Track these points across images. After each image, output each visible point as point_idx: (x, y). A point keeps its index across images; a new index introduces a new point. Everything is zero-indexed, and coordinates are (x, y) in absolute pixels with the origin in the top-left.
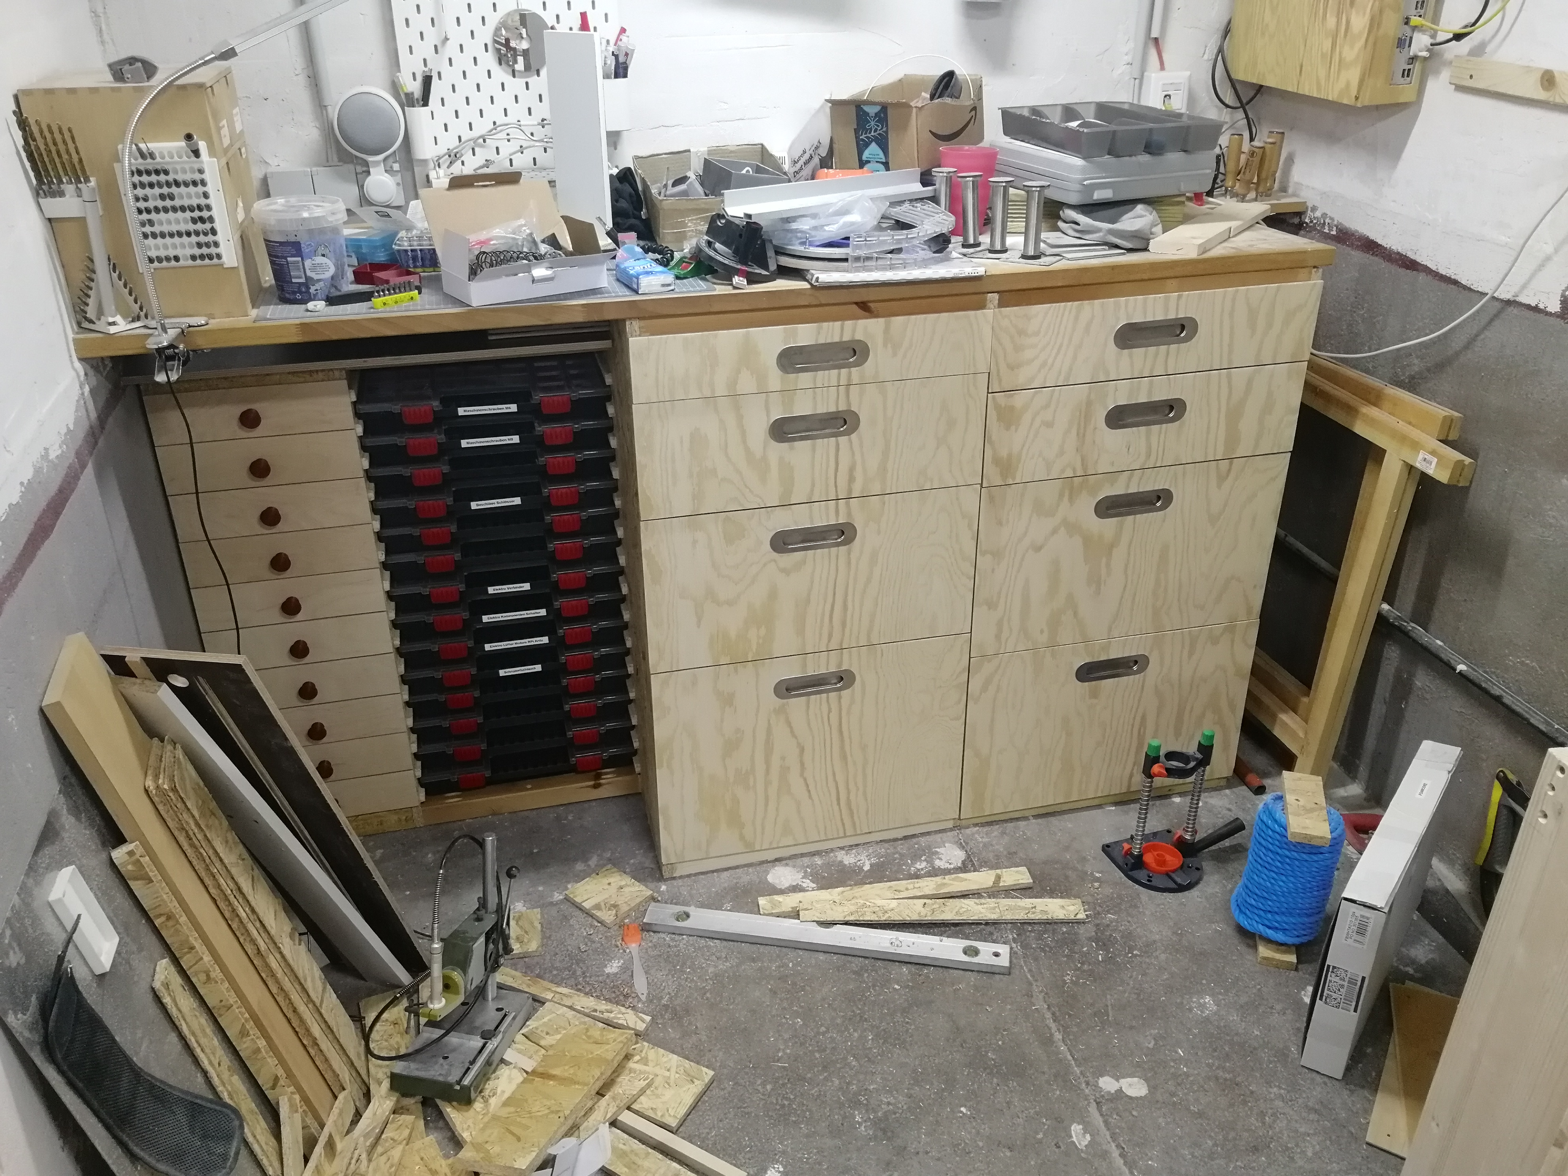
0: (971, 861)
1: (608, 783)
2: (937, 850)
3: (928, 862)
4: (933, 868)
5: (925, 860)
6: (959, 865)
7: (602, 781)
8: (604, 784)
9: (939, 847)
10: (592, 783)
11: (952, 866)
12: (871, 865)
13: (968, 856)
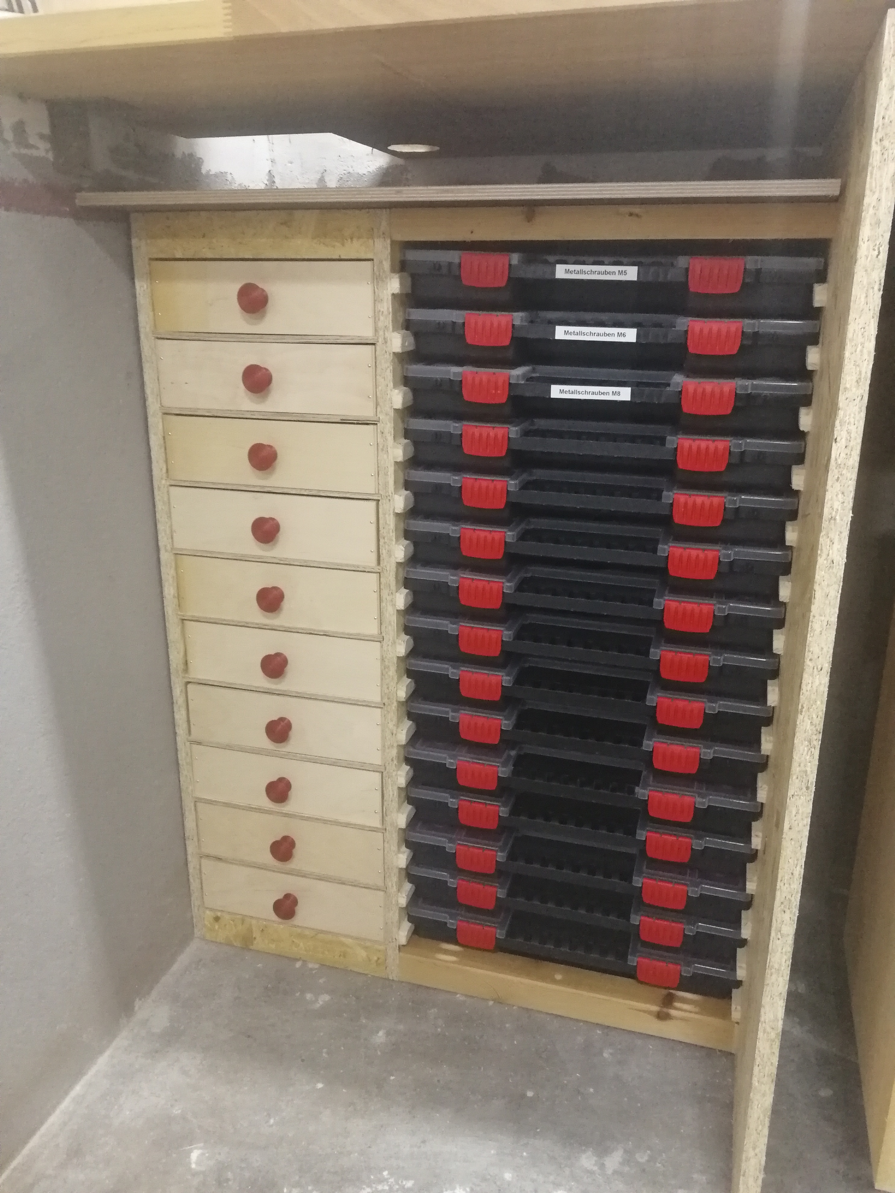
1: (682, 1019)
7: (673, 1012)
8: (676, 1018)
10: (655, 1008)
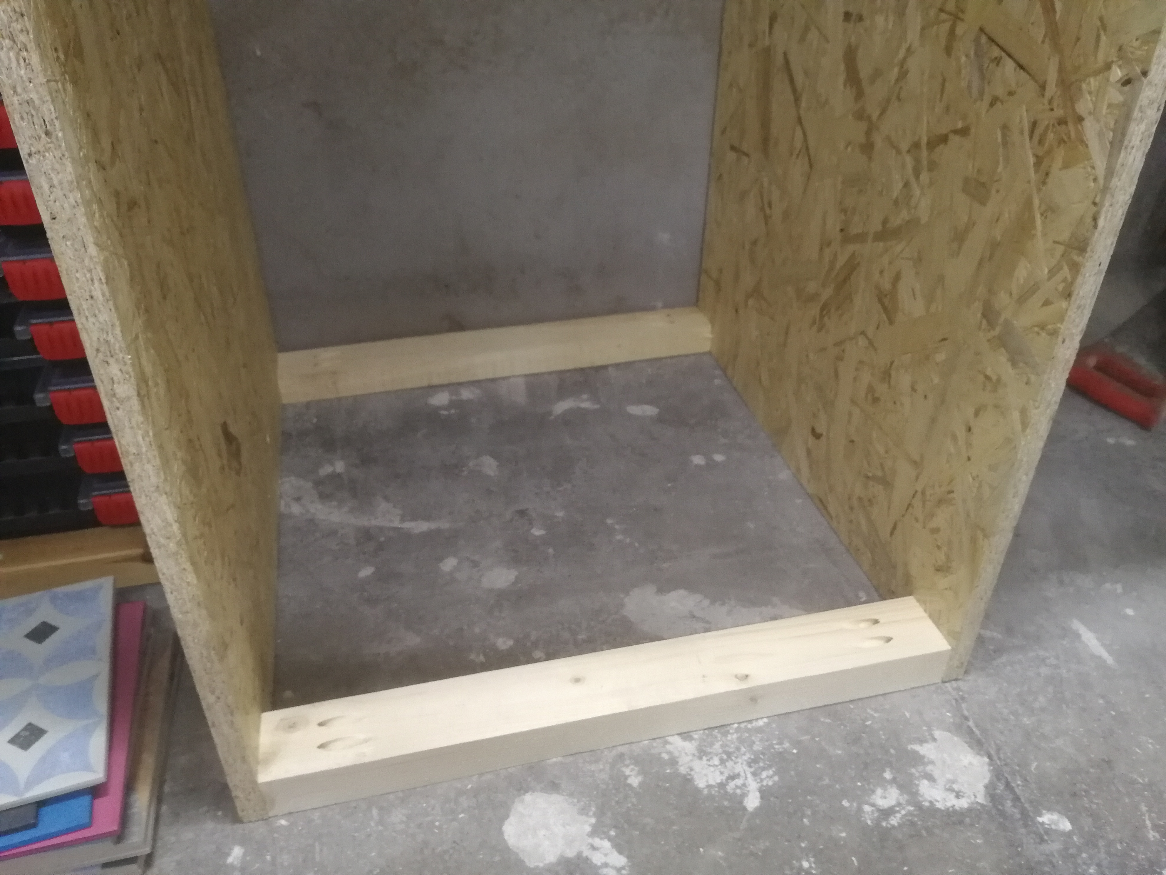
0: (1008, 785)
2: (917, 747)
3: (901, 787)
4: (919, 806)
5: (894, 780)
6: (981, 799)
9: (921, 741)
11: (963, 803)
12: (764, 793)
13: (997, 774)
